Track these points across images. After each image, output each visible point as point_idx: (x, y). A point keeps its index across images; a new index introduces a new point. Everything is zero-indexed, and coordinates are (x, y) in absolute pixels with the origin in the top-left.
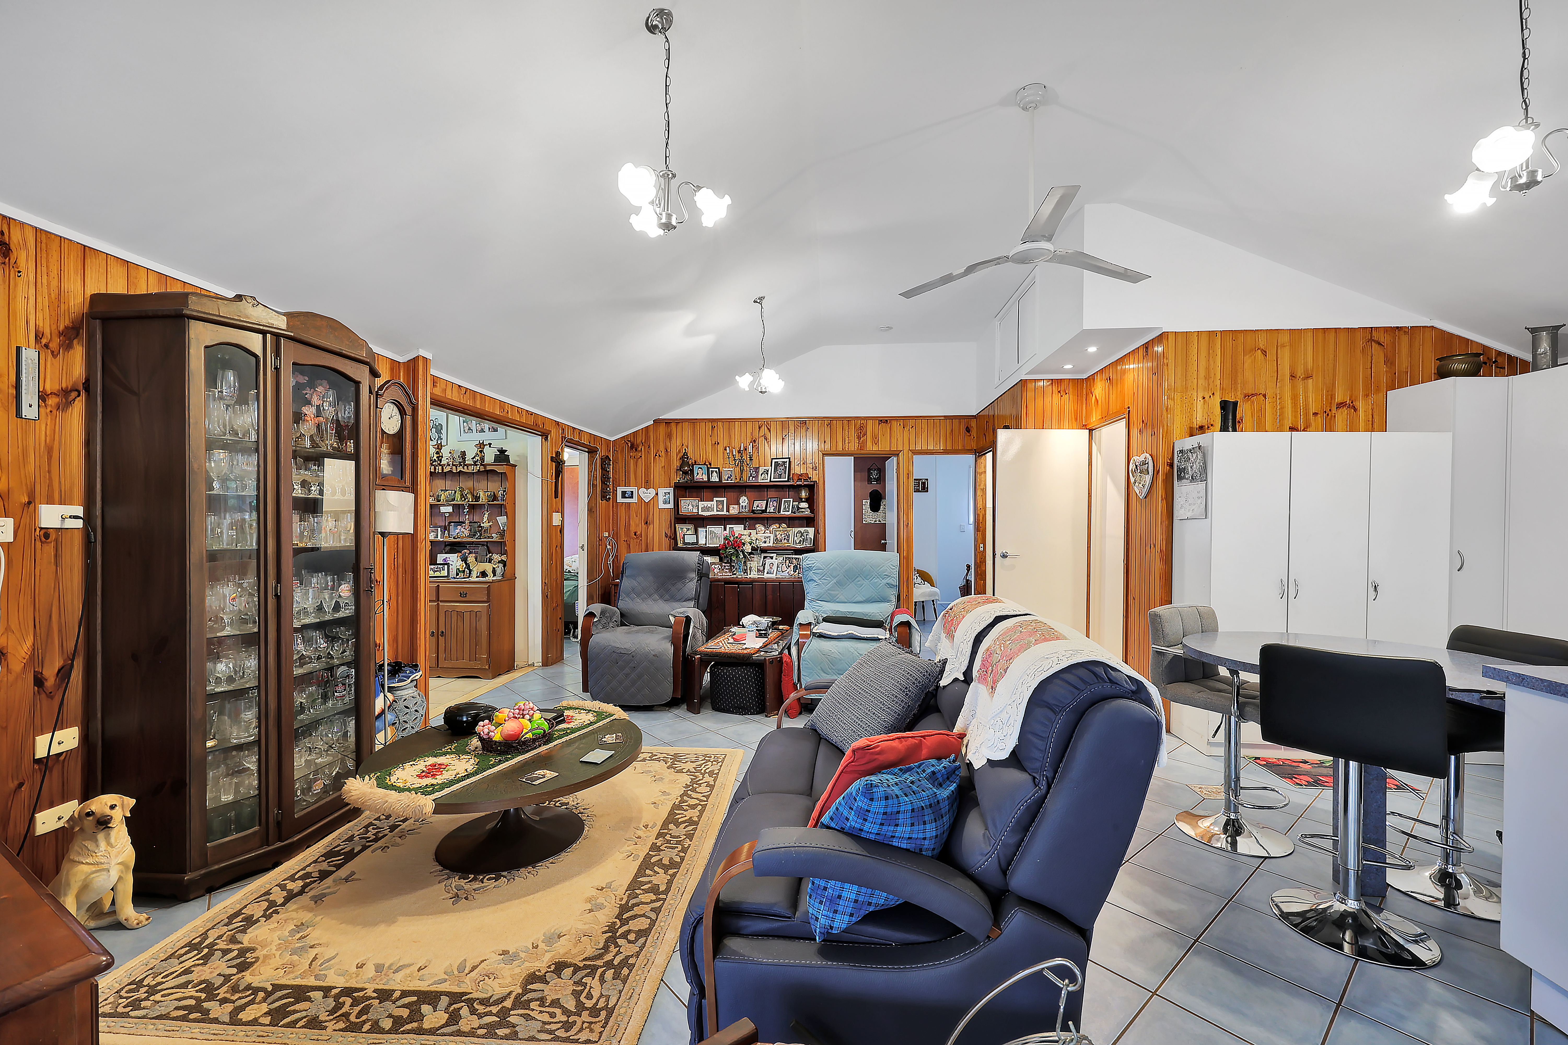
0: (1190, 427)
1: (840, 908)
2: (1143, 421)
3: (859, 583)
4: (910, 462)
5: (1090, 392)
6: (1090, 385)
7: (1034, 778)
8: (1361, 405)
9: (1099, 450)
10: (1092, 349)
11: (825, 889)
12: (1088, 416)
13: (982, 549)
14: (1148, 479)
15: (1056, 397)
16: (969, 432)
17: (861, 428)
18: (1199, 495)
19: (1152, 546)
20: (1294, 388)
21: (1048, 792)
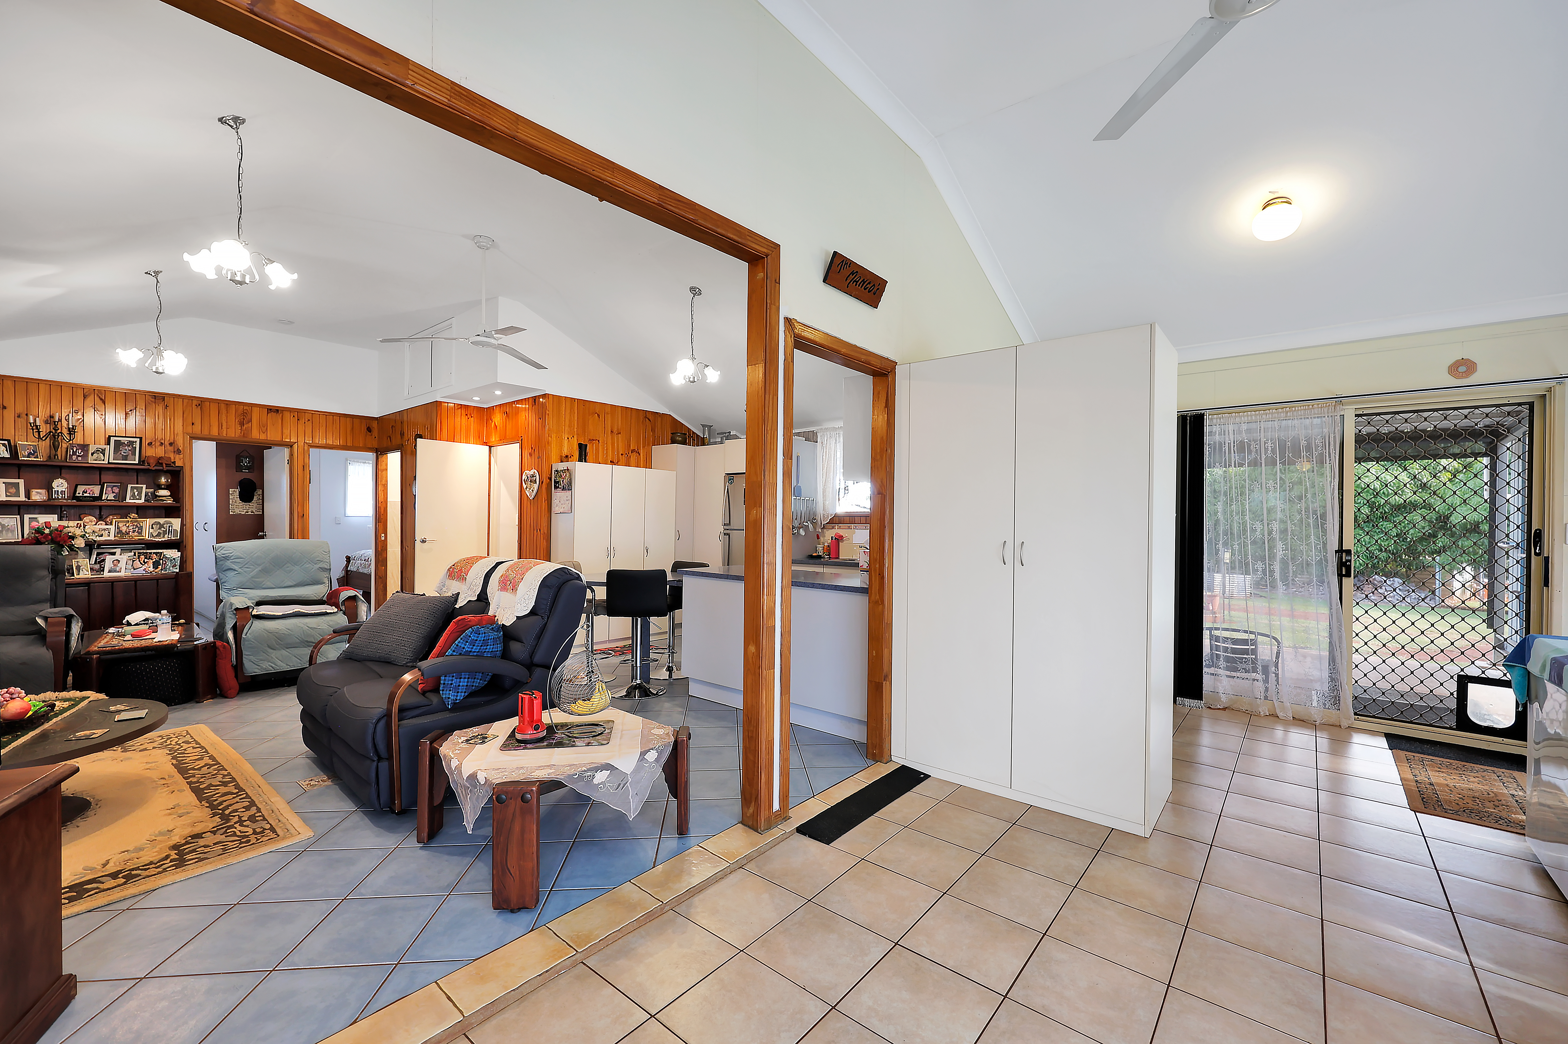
0: (561, 456)
1: (460, 690)
2: (532, 448)
3: (288, 569)
4: (306, 454)
5: (490, 419)
6: (490, 414)
7: (542, 617)
8: (641, 452)
9: (496, 462)
10: (498, 393)
11: (451, 684)
12: (489, 436)
13: (383, 539)
14: (536, 486)
15: (464, 419)
16: (370, 432)
17: (244, 414)
18: (568, 499)
19: (538, 530)
20: (612, 438)
21: (547, 621)
